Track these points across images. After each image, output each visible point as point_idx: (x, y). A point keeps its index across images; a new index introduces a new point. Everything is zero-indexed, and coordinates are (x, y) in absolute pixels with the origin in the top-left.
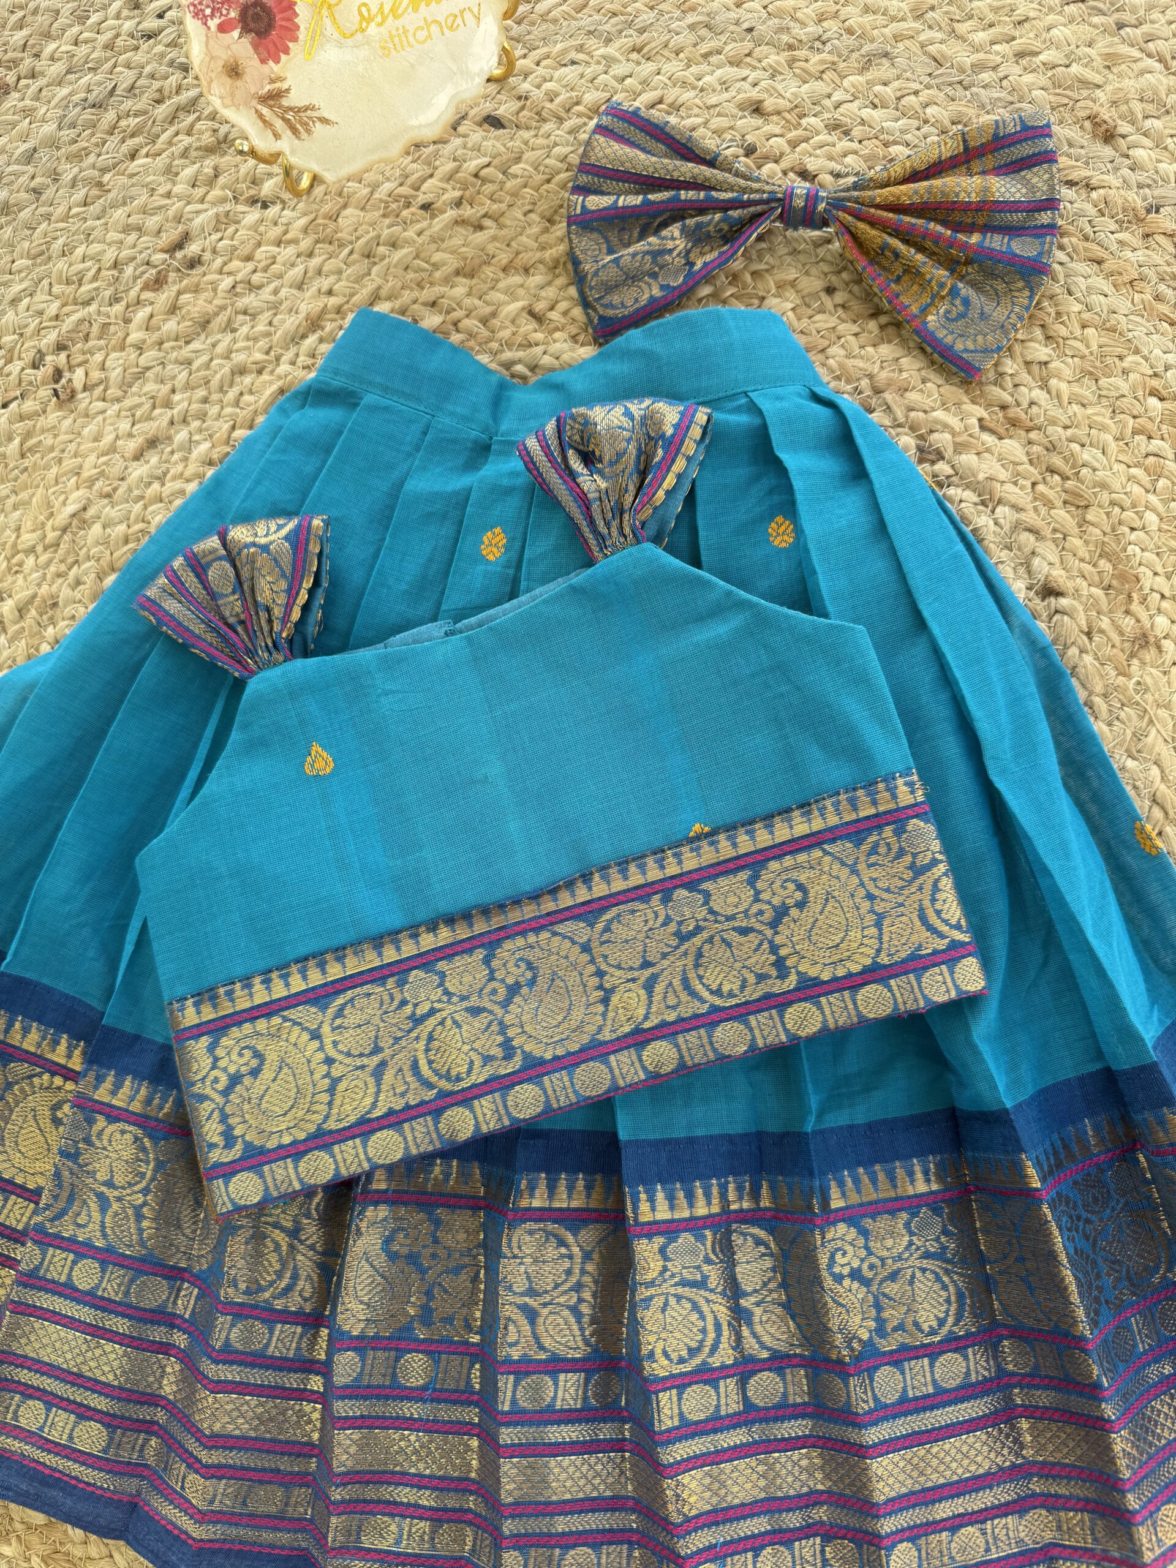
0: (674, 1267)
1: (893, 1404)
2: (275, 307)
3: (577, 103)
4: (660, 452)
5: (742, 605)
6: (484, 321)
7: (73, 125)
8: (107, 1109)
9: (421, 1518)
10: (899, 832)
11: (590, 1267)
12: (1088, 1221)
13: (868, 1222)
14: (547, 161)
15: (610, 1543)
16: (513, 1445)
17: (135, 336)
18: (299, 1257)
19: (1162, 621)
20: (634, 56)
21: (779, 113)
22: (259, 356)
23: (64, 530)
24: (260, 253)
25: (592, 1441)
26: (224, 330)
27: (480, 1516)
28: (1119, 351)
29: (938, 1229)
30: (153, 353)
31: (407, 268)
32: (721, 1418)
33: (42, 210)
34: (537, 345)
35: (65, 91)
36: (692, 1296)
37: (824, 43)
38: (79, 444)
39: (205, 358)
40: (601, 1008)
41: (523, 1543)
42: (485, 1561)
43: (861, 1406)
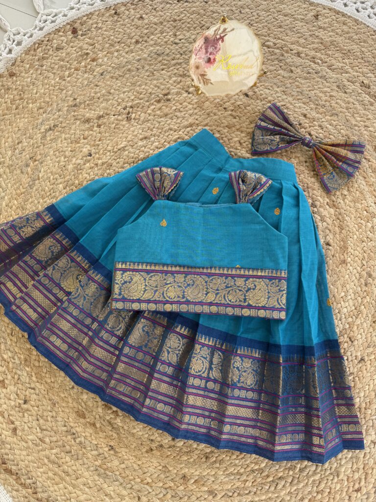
0: (202, 352)
1: (236, 397)
2: (184, 118)
3: (266, 99)
4: (259, 186)
5: (265, 224)
6: (229, 140)
7: (151, 57)
8: (93, 279)
9: (130, 387)
10: (279, 281)
11: (183, 347)
12: (289, 374)
13: (244, 358)
14: (255, 109)
15: (168, 405)
16: (156, 377)
17: (149, 111)
18: (123, 324)
19: (349, 259)
20: (283, 93)
22: (176, 128)
23: (119, 150)
24: (184, 104)
25: (171, 383)
26: (170, 119)
27: (143, 390)
28: (362, 199)
29: (257, 365)
30: (152, 117)
31: (216, 121)
32: (200, 387)
33: (137, 74)
34: (238, 150)
35: (152, 48)
36: (203, 360)
38: (129, 131)
39: (164, 123)
40: (205, 295)
41: (151, 398)
42: (141, 400)
43: (230, 394)
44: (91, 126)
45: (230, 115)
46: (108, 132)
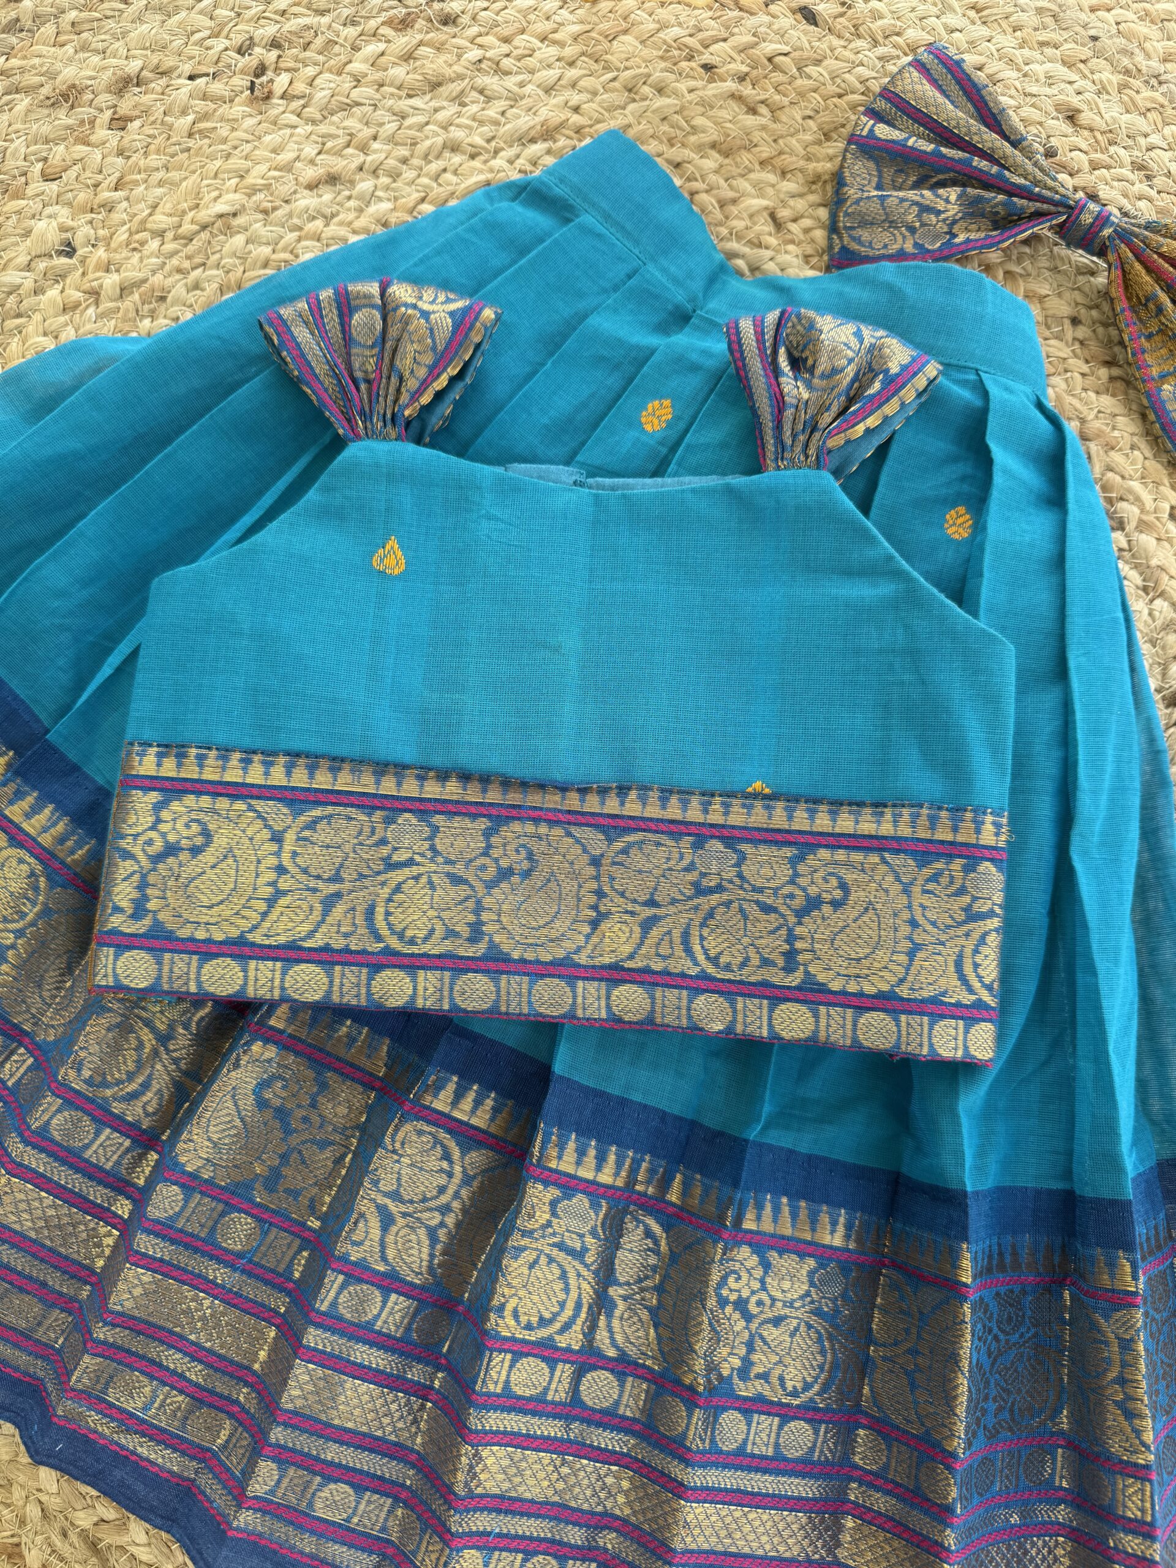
0: (558, 1225)
1: (728, 1453)
2: (515, 99)
3: (898, 34)
4: (877, 386)
5: (898, 574)
6: (722, 204)
8: (14, 830)
9: (181, 1392)
10: (969, 869)
11: (464, 1193)
12: (997, 1339)
13: (773, 1255)
14: (847, 76)
15: (375, 1491)
16: (315, 1350)
17: (357, 66)
18: (158, 1067)
20: (972, 14)
21: (1092, 130)
22: (478, 140)
23: (204, 227)
24: (519, 40)
25: (398, 1377)
26: (453, 100)
27: (248, 1412)
29: (837, 1290)
30: (370, 91)
31: (664, 119)
32: (545, 1402)
34: (767, 248)
36: (565, 1263)
37: (1160, 83)
38: (255, 147)
39: (421, 119)
40: (587, 929)
41: (285, 1457)
42: (234, 1463)
43: (696, 1442)
44: (82, 122)
45: (732, 96)
46: (158, 152)
